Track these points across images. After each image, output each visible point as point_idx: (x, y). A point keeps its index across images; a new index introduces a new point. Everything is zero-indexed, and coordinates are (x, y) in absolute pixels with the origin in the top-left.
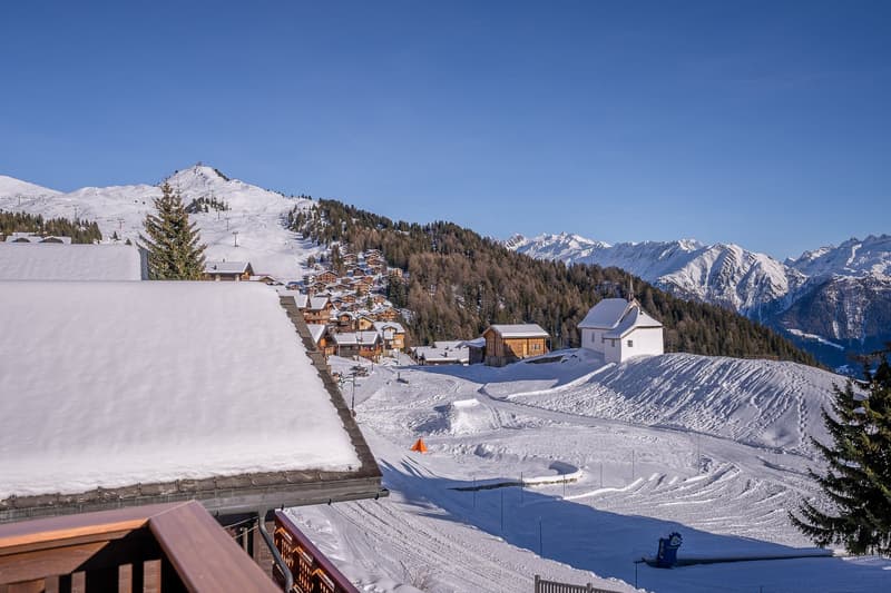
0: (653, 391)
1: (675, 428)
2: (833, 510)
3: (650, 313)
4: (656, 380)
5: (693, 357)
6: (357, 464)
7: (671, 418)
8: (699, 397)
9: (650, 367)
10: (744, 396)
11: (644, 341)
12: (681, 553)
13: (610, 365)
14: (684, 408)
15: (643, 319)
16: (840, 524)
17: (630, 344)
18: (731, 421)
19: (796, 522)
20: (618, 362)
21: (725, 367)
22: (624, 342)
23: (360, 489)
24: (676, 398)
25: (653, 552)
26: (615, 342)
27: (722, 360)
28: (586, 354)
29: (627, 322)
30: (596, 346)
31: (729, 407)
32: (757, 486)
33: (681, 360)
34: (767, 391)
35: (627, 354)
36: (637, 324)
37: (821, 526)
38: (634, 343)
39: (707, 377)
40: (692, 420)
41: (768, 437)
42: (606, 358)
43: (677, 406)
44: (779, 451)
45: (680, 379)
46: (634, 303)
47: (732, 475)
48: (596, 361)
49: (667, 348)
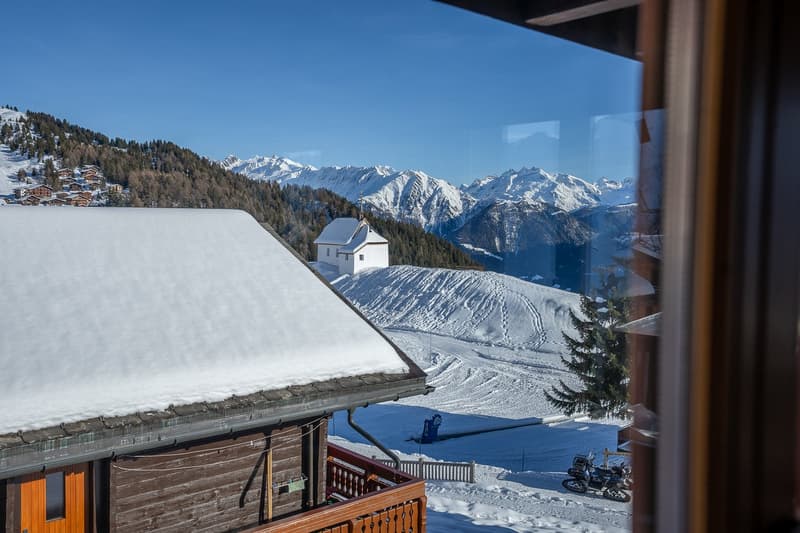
0: (383, 298)
1: (406, 329)
3: (380, 232)
4: (386, 289)
5: (415, 268)
7: (401, 321)
8: (423, 302)
9: (377, 279)
10: (459, 300)
11: (373, 256)
12: (441, 431)
13: (344, 277)
14: (411, 312)
15: (373, 236)
17: (361, 257)
18: (450, 322)
20: (351, 274)
21: (442, 277)
22: (357, 256)
24: (404, 303)
25: (419, 430)
26: (349, 256)
27: (440, 271)
28: (321, 267)
29: (359, 238)
30: (331, 260)
31: (447, 310)
32: (476, 373)
33: (405, 271)
34: (477, 296)
35: (359, 267)
36: (367, 241)
38: (365, 258)
39: (428, 285)
40: (419, 321)
41: (479, 333)
42: (340, 269)
43: (405, 311)
44: (489, 344)
45: (406, 287)
46: (364, 223)
47: (455, 366)
48: (331, 273)
49: (393, 262)
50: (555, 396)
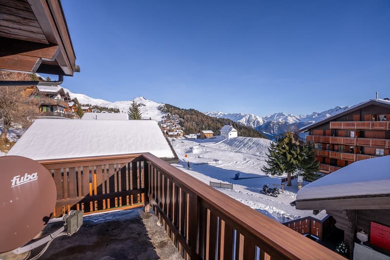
0: (235, 144)
1: (239, 152)
2: (269, 167)
3: (235, 128)
4: (236, 142)
5: (243, 137)
6: (174, 157)
7: (239, 150)
8: (244, 146)
9: (235, 139)
10: (253, 145)
11: (233, 134)
12: (239, 177)
13: (226, 139)
15: (233, 129)
16: (270, 170)
17: (231, 135)
18: (251, 150)
19: (262, 170)
20: (228, 138)
21: (250, 139)
22: (229, 134)
23: (174, 162)
24: (240, 146)
25: (234, 176)
26: (227, 134)
27: (249, 138)
28: (221, 137)
29: (230, 130)
30: (224, 135)
31: (250, 148)
32: (256, 163)
33: (241, 138)
34: (258, 144)
35: (230, 137)
37: (266, 170)
39: (246, 141)
40: (243, 150)
41: (258, 154)
43: (240, 148)
44: (260, 156)
45: (241, 142)
46: (231, 126)
47: (250, 161)
48: (223, 138)
49: (238, 136)
50: (263, 169)
